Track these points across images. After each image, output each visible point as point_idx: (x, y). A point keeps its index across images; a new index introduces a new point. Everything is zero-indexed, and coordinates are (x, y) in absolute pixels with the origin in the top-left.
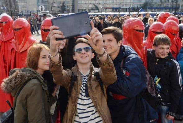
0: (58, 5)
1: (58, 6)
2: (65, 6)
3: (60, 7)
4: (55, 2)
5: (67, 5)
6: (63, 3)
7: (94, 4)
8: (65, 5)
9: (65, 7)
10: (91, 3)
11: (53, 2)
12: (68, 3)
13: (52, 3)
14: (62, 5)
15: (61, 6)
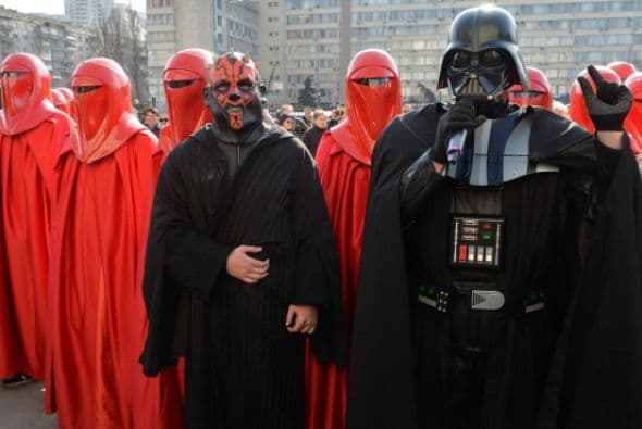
0: (289, 87)
1: (290, 91)
2: (313, 91)
3: (298, 95)
4: (278, 78)
5: (322, 86)
6: (308, 82)
7: (420, 85)
8: (313, 86)
9: (314, 95)
10: (409, 78)
11: (271, 78)
12: (325, 82)
13: (268, 79)
14: (303, 86)
15: (301, 91)
